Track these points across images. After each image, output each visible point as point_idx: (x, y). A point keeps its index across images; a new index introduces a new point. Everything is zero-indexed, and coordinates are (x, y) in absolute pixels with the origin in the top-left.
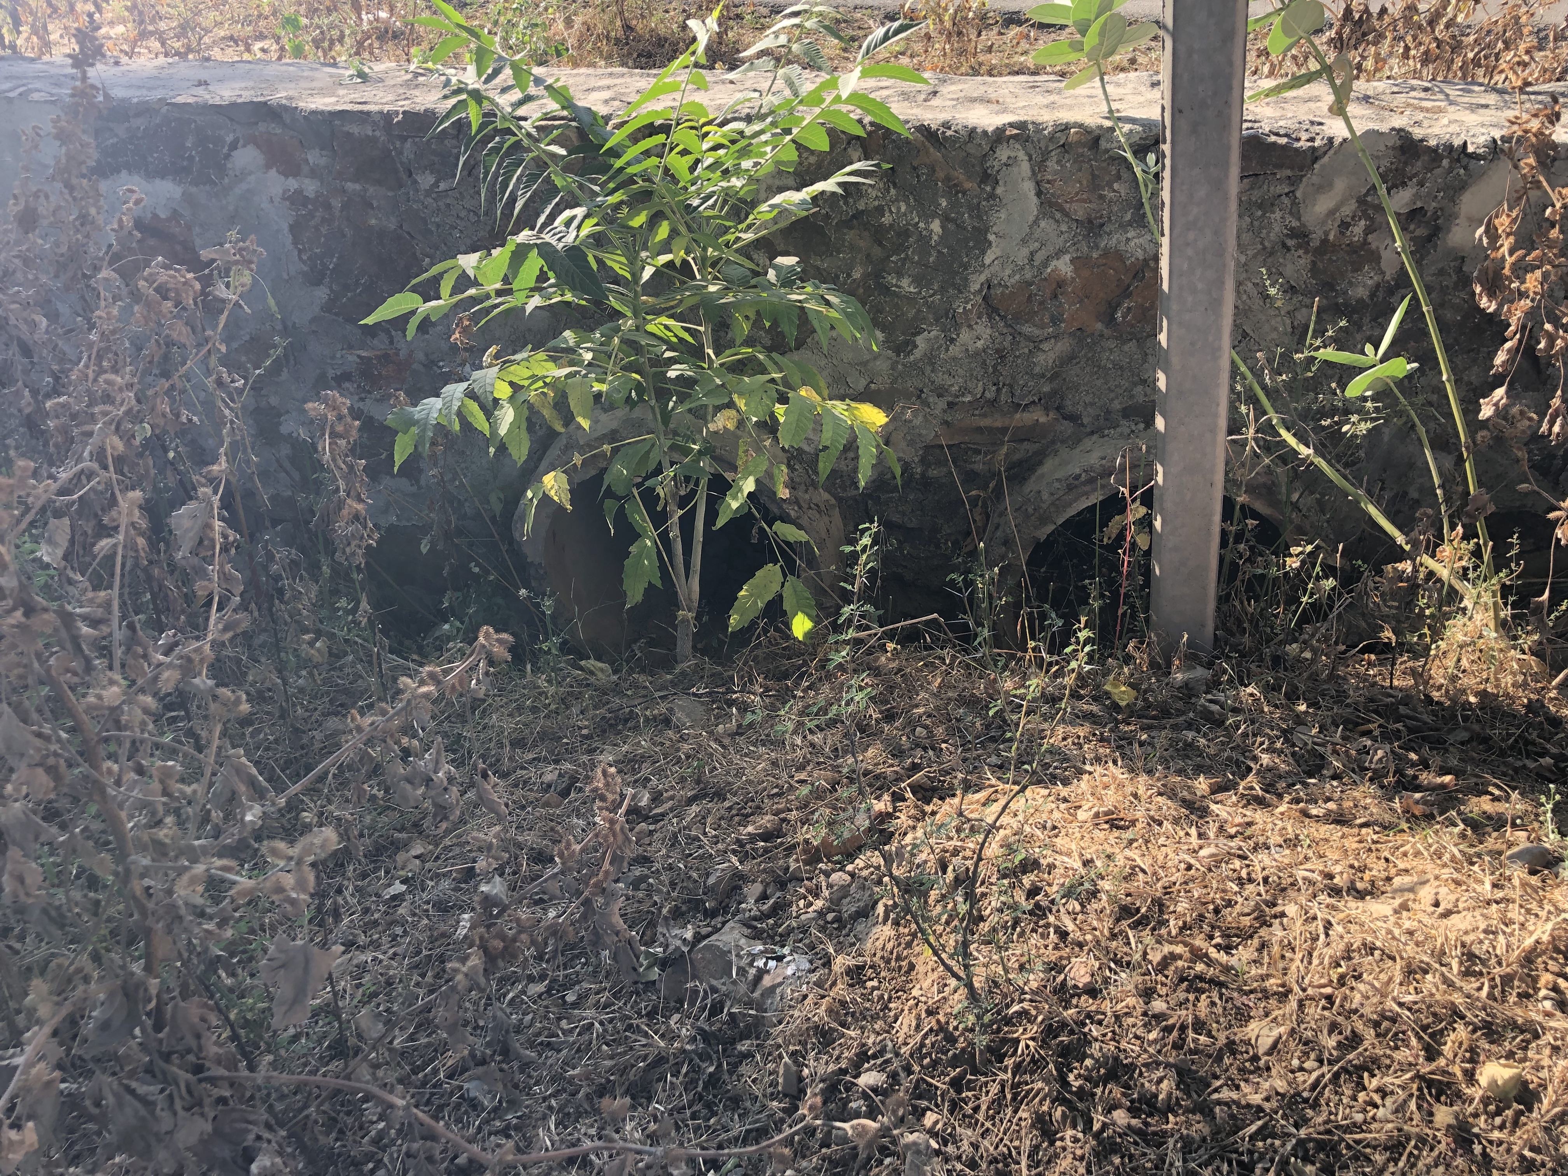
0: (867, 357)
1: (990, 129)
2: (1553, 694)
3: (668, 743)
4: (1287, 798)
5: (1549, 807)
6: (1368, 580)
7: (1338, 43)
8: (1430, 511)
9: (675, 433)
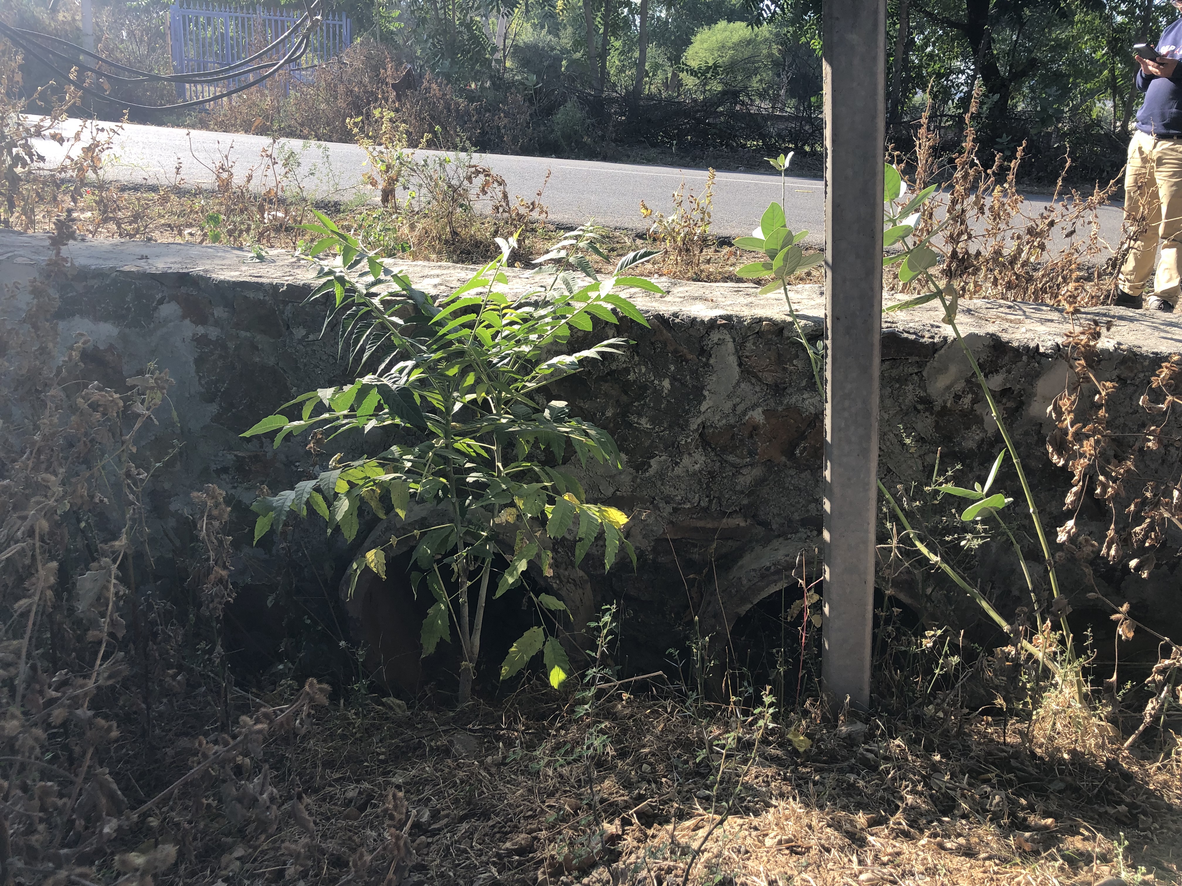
0: (614, 472)
1: (706, 319)
2: (1126, 753)
3: (447, 770)
4: (927, 833)
5: (1121, 850)
6: (983, 660)
7: (949, 273)
8: (1025, 609)
9: (470, 522)
